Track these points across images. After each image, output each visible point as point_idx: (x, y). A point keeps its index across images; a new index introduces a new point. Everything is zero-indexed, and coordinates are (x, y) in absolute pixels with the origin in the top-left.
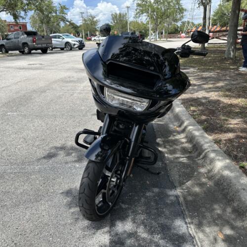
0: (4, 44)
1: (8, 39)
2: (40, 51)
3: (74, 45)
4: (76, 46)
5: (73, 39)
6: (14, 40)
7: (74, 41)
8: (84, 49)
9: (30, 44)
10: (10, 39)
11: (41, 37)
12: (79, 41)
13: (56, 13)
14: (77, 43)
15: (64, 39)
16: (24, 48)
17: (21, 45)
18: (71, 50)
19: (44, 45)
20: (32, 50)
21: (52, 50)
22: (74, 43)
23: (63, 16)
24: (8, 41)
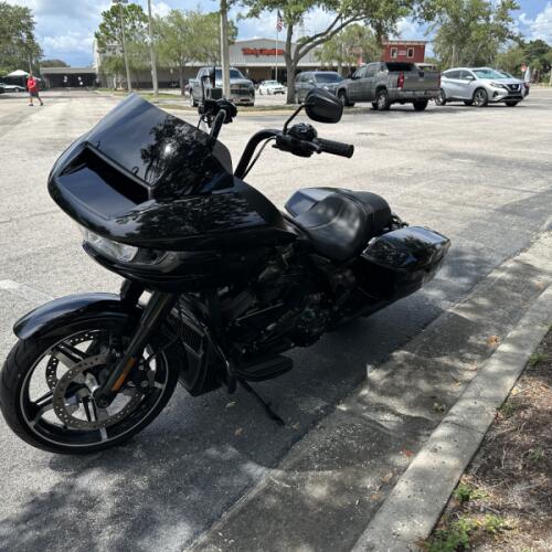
0: (346, 87)
1: (354, 79)
2: (410, 105)
3: (496, 94)
4: (499, 97)
5: (496, 81)
6: (363, 80)
7: (498, 86)
8: (519, 104)
9: (390, 89)
10: (359, 78)
11: (417, 75)
12: (510, 86)
13: (488, 19)
14: (504, 91)
15: (474, 79)
16: (378, 97)
17: (374, 91)
18: (485, 105)
19: (420, 94)
20: (394, 102)
21: (443, 104)
22: (494, 89)
23: (502, 27)
24: (354, 82)
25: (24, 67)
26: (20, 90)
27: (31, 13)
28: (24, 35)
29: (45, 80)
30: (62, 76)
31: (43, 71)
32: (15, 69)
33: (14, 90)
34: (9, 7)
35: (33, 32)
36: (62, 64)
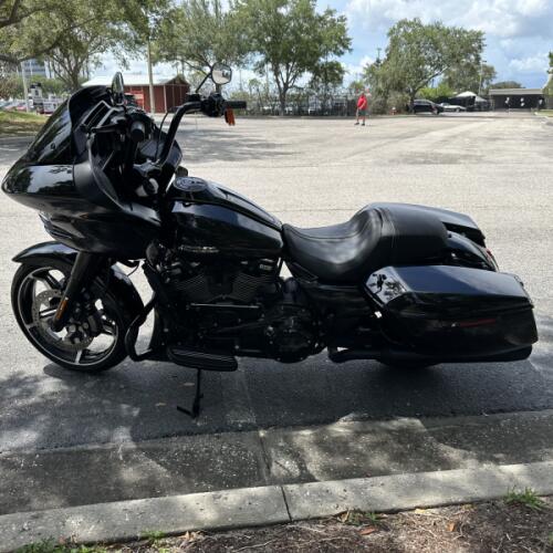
25: (475, 88)
26: (461, 110)
27: (484, 37)
28: (473, 57)
29: (491, 101)
30: (505, 97)
31: (493, 92)
32: (465, 90)
33: (455, 110)
34: (465, 32)
35: (481, 55)
36: (517, 86)
